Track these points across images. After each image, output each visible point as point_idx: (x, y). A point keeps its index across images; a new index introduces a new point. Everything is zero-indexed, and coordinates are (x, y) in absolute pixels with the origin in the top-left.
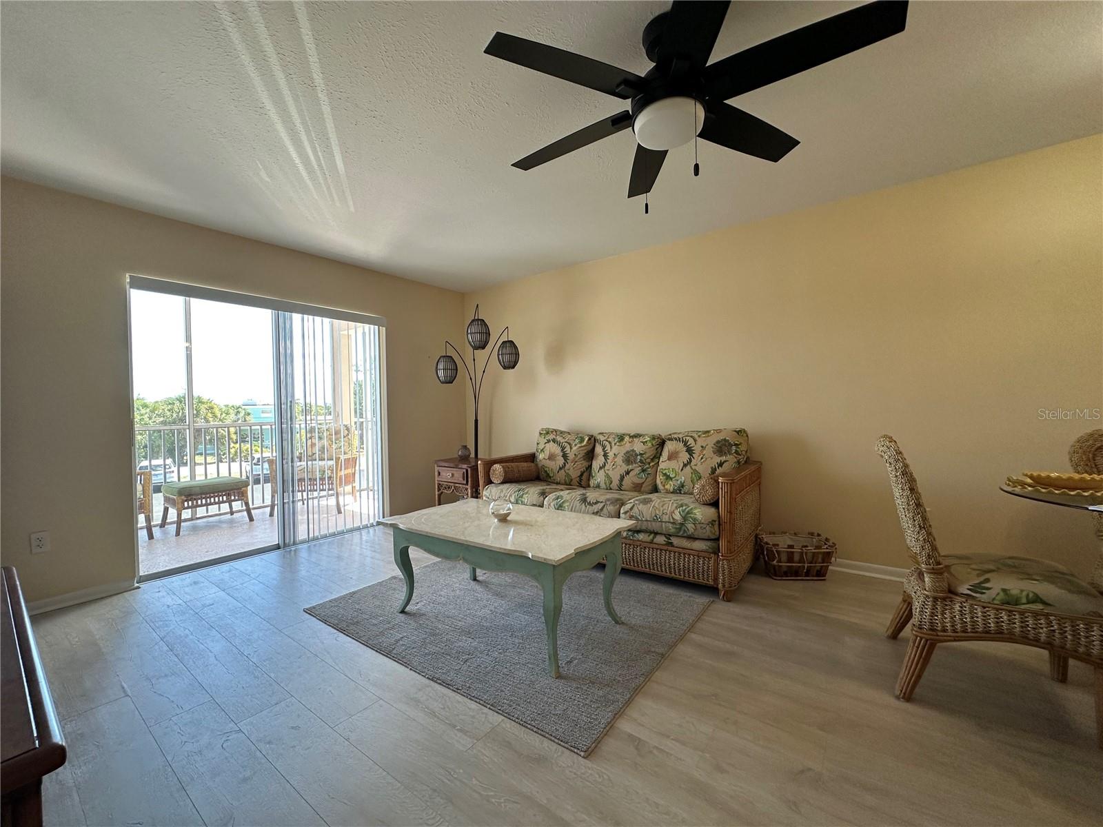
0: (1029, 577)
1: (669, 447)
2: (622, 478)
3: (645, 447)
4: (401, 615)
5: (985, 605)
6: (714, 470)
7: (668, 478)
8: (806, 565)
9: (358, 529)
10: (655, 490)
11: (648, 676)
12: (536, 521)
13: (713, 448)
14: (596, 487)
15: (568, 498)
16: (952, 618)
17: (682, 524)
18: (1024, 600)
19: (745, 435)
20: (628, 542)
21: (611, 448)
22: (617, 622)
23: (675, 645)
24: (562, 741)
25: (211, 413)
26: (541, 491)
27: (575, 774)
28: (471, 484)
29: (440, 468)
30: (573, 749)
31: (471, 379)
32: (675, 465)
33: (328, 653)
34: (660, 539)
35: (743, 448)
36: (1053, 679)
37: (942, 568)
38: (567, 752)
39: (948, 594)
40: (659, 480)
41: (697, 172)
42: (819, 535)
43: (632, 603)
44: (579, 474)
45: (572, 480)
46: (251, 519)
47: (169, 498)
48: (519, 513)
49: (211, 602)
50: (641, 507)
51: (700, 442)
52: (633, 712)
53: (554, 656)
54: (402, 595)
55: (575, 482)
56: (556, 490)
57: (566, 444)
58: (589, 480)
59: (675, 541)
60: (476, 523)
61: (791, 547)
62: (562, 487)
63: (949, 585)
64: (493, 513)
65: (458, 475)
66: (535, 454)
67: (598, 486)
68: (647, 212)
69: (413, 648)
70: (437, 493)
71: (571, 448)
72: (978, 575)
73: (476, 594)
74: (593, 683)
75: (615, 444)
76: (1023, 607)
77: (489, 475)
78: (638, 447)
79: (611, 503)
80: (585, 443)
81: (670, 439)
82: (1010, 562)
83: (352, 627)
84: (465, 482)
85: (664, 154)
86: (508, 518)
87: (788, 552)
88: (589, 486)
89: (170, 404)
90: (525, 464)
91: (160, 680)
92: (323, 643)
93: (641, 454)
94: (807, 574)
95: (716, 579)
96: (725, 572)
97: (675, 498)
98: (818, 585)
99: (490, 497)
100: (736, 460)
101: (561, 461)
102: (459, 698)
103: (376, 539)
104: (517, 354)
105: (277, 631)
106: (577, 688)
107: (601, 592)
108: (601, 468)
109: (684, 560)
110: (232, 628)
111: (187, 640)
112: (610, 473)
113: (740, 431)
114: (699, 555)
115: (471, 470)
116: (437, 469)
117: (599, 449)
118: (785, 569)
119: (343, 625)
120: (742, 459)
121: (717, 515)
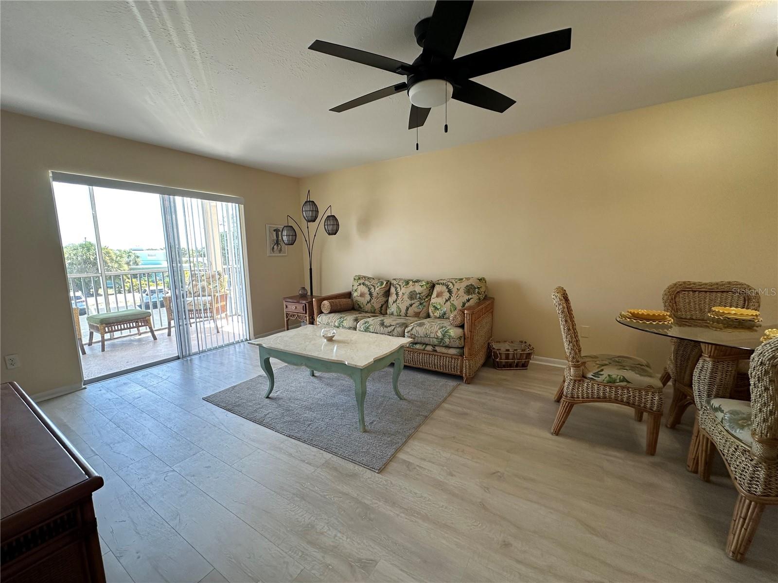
0: (623, 367)
1: (438, 288)
2: (407, 309)
3: (422, 289)
4: (267, 399)
5: (599, 383)
6: (464, 304)
7: (436, 309)
8: (516, 361)
9: (233, 344)
10: (428, 316)
11: (417, 428)
12: (351, 340)
13: (464, 289)
14: (391, 314)
15: (372, 323)
16: (582, 391)
17: (442, 339)
18: (618, 381)
19: (484, 281)
20: (410, 350)
21: (401, 289)
22: (401, 399)
23: (434, 410)
24: (366, 466)
25: (108, 256)
26: (355, 318)
27: (373, 481)
28: (309, 314)
29: (288, 303)
30: (372, 469)
31: (306, 241)
32: (440, 300)
33: (223, 424)
34: (429, 348)
35: (482, 290)
36: (635, 420)
37: (579, 364)
38: (368, 471)
39: (582, 378)
40: (431, 309)
41: (446, 130)
42: (525, 342)
43: (411, 387)
44: (380, 306)
45: (375, 310)
46: (155, 338)
47: (93, 326)
48: (341, 334)
49: (138, 395)
50: (418, 328)
51: (457, 286)
52: (406, 449)
53: (362, 420)
54: (267, 387)
55: (377, 311)
56: (365, 317)
57: (372, 286)
58: (387, 310)
59: (437, 348)
60: (313, 342)
61: (508, 350)
62: (369, 315)
63: (583, 373)
64: (323, 336)
65: (300, 307)
66: (351, 292)
67: (392, 314)
68: (417, 149)
69: (276, 419)
70: (285, 319)
71: (375, 289)
72: (598, 368)
73: (314, 385)
74: (385, 434)
75: (403, 286)
76: (617, 384)
77: (321, 308)
78: (418, 289)
79: (399, 326)
80: (384, 286)
81: (438, 284)
82: (617, 359)
83: (236, 408)
84: (304, 312)
85: (428, 110)
86: (333, 339)
87: (506, 353)
88: (387, 314)
89: (74, 249)
90: (344, 300)
91: (116, 445)
92: (218, 418)
93: (420, 294)
94: (517, 366)
95: (461, 371)
96: (466, 367)
97: (439, 322)
98: (522, 372)
99: (322, 322)
100: (477, 297)
101: (368, 297)
102: (306, 445)
103: (246, 350)
104: (338, 225)
105: (187, 412)
106: (375, 437)
107: (391, 380)
108: (394, 302)
109: (443, 360)
110: (156, 411)
111: (127, 420)
112: (400, 306)
113: (481, 279)
114: (452, 357)
115: (308, 304)
116: (285, 303)
117: (393, 290)
118: (504, 364)
119: (230, 407)
120: (482, 297)
121: (463, 333)
